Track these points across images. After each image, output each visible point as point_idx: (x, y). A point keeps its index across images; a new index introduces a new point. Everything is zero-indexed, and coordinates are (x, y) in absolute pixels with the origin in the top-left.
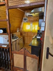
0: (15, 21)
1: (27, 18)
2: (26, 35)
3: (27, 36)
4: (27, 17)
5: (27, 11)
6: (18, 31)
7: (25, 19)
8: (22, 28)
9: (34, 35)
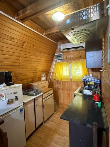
0: (38, 58)
1: (62, 54)
2: (61, 86)
3: (63, 89)
4: (63, 52)
5: (61, 42)
6: (43, 79)
7: (58, 56)
8: (53, 73)
9: (78, 86)
